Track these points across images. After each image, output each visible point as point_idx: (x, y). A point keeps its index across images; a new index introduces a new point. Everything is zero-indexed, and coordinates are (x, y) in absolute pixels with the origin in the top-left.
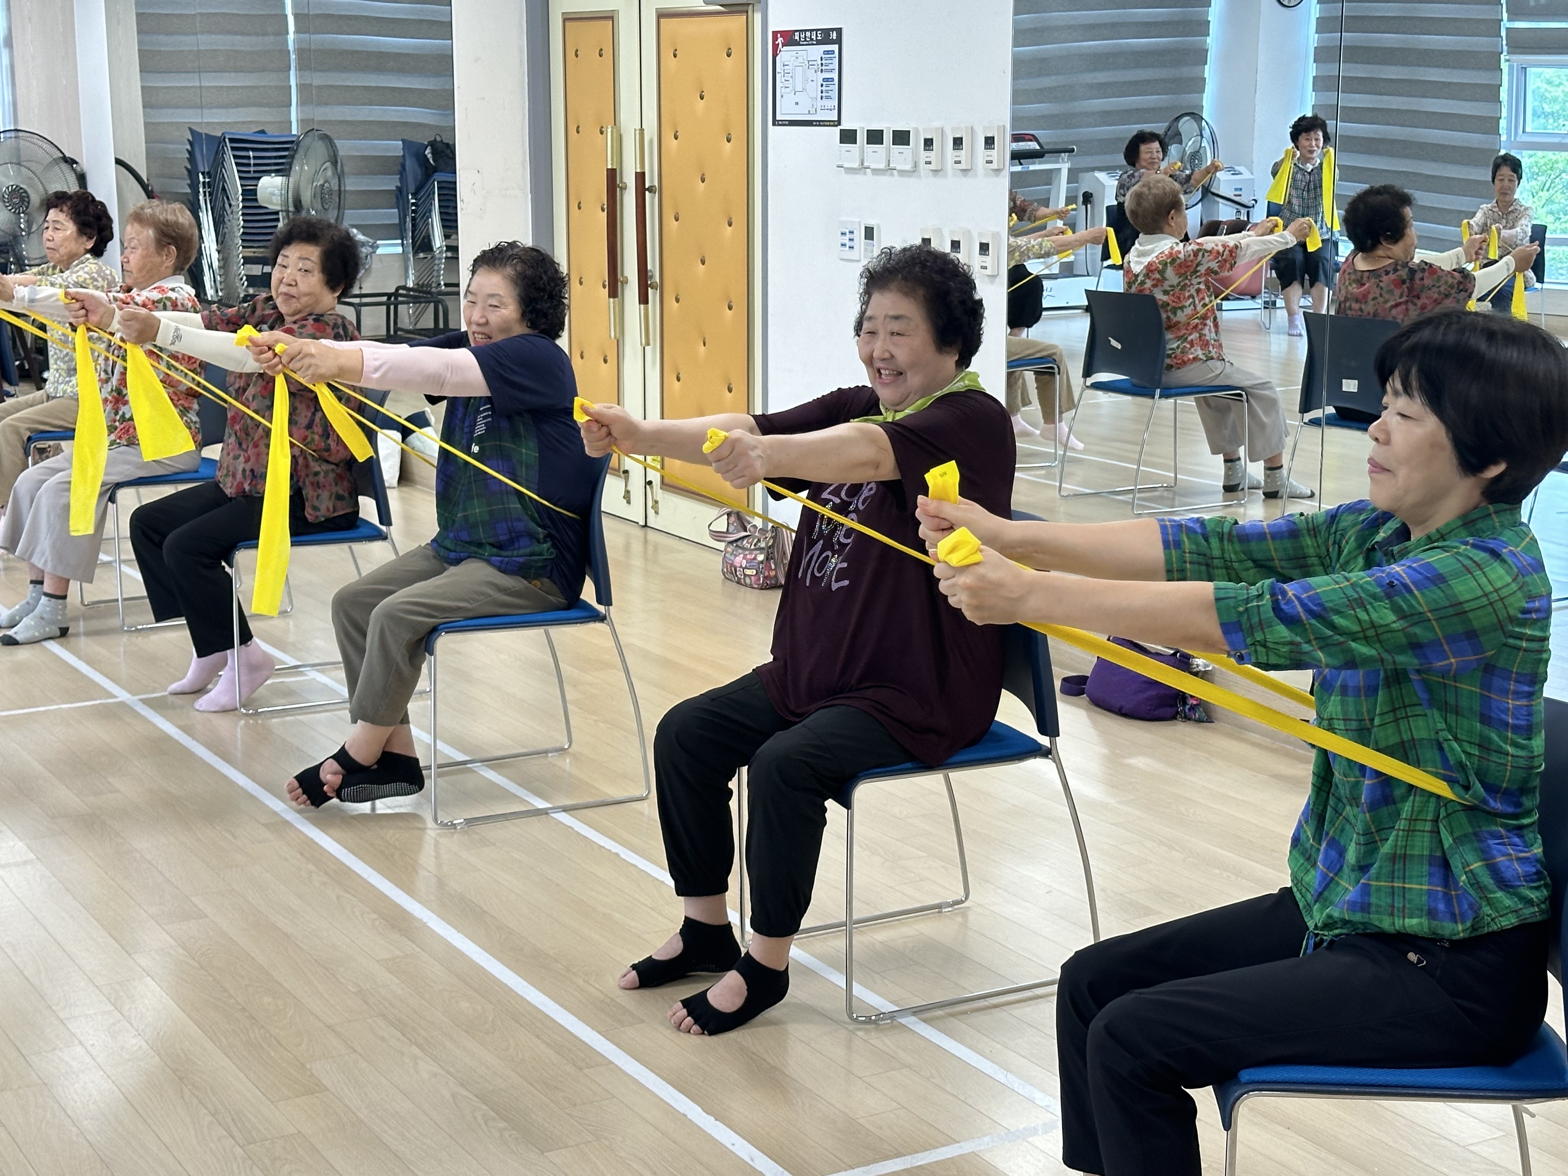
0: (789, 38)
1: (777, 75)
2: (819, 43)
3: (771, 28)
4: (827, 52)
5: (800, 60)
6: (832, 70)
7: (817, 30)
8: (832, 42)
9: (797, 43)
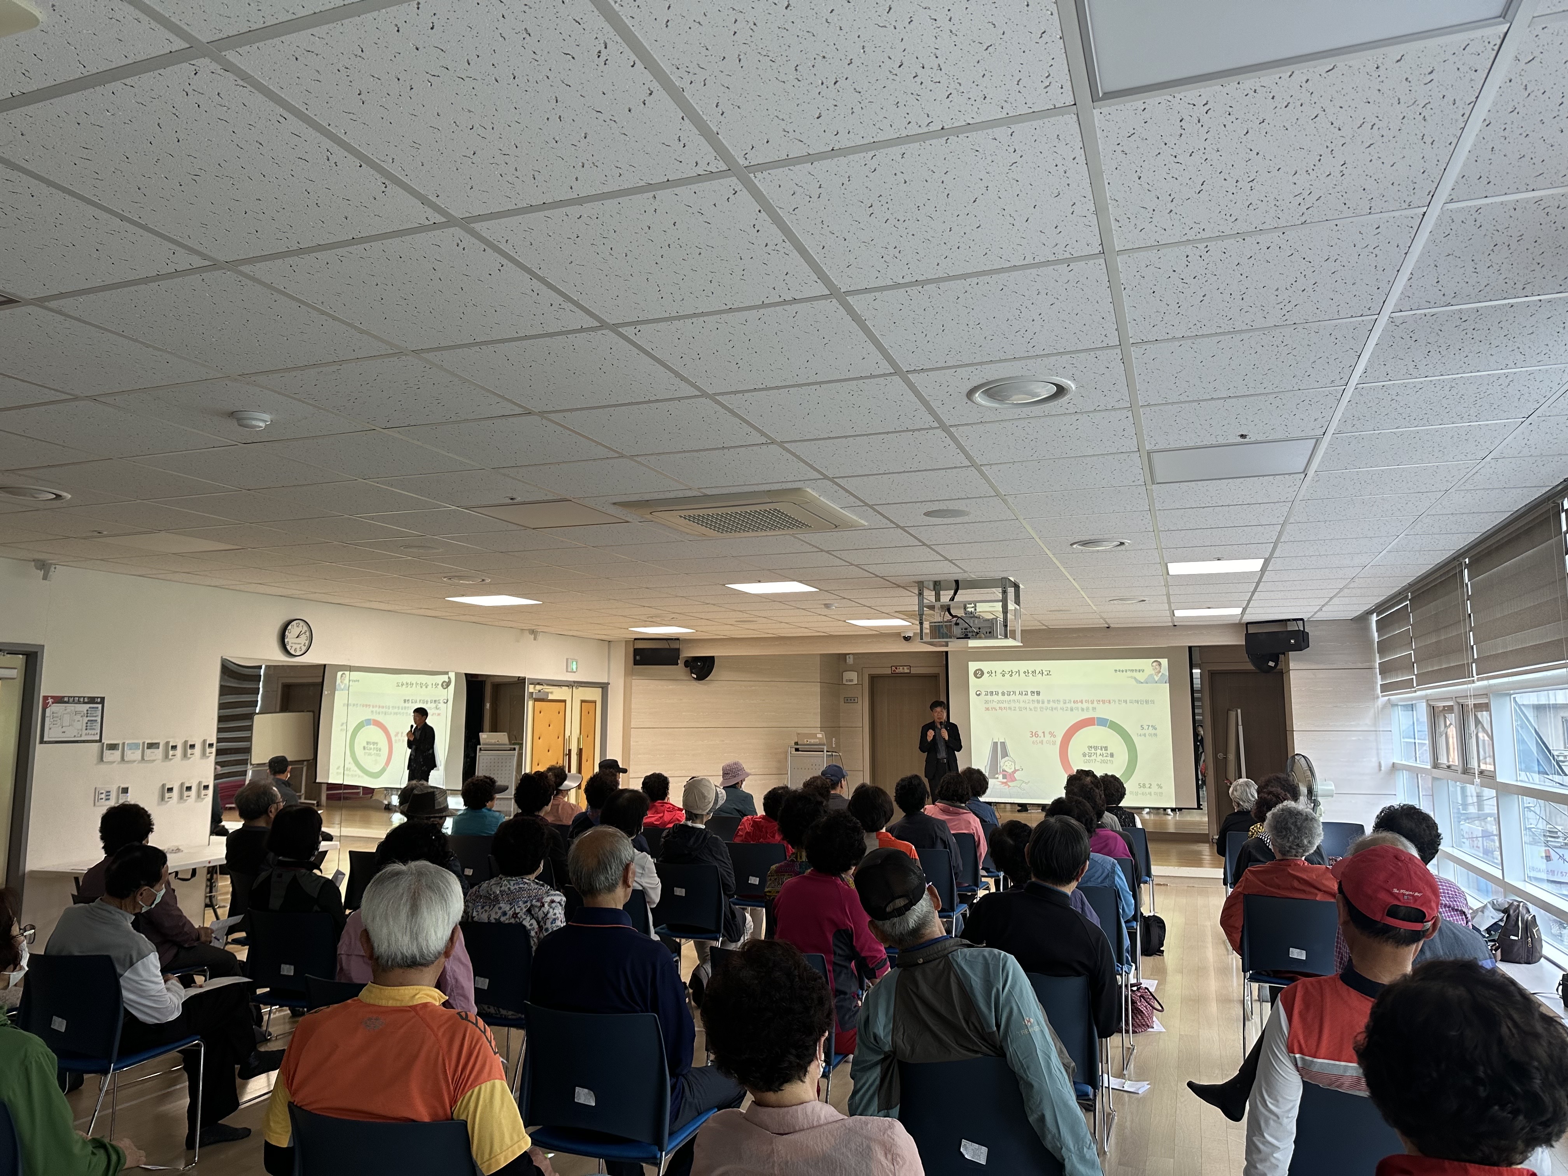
0: (59, 700)
1: (46, 718)
2: (85, 703)
3: (42, 694)
4: (93, 708)
5: (68, 710)
6: (95, 716)
7: (84, 697)
8: (97, 703)
9: (68, 702)
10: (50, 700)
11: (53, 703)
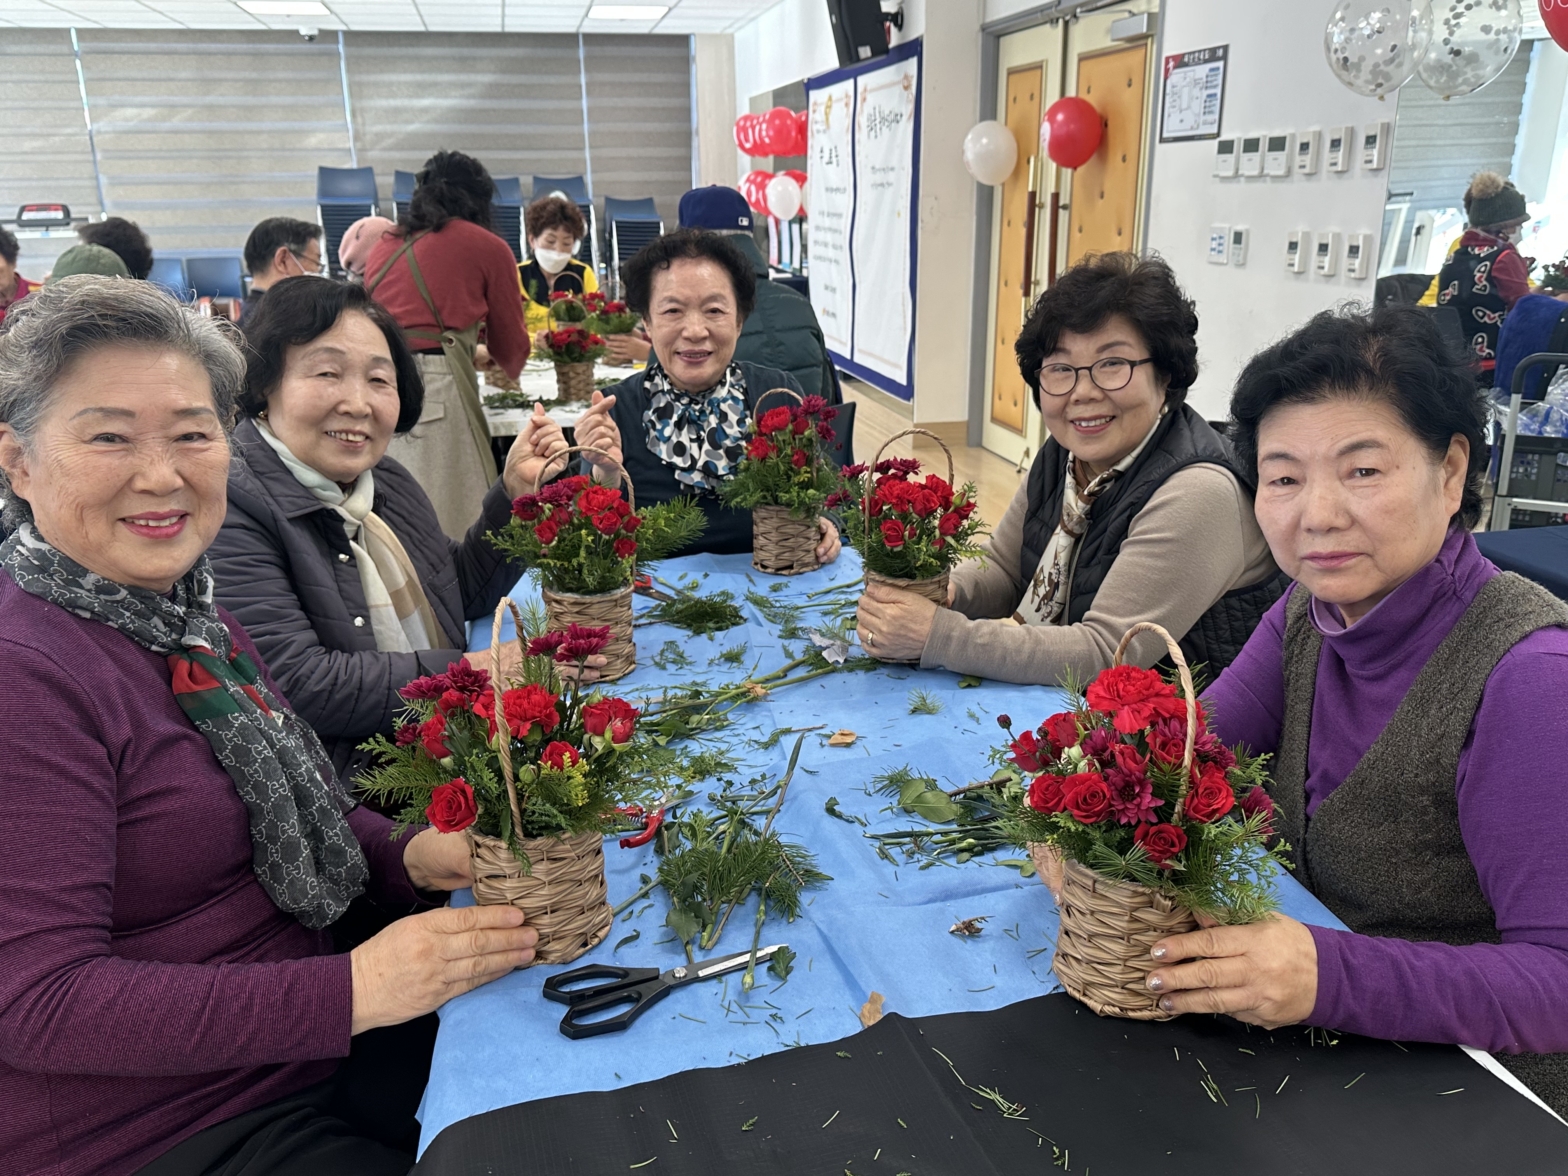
0: (1180, 61)
1: (1167, 98)
2: (1206, 61)
3: (1165, 55)
4: (1212, 70)
5: (1188, 80)
7: (1205, 50)
8: (1218, 59)
9: (1186, 65)
10: (1171, 64)
11: (1175, 67)
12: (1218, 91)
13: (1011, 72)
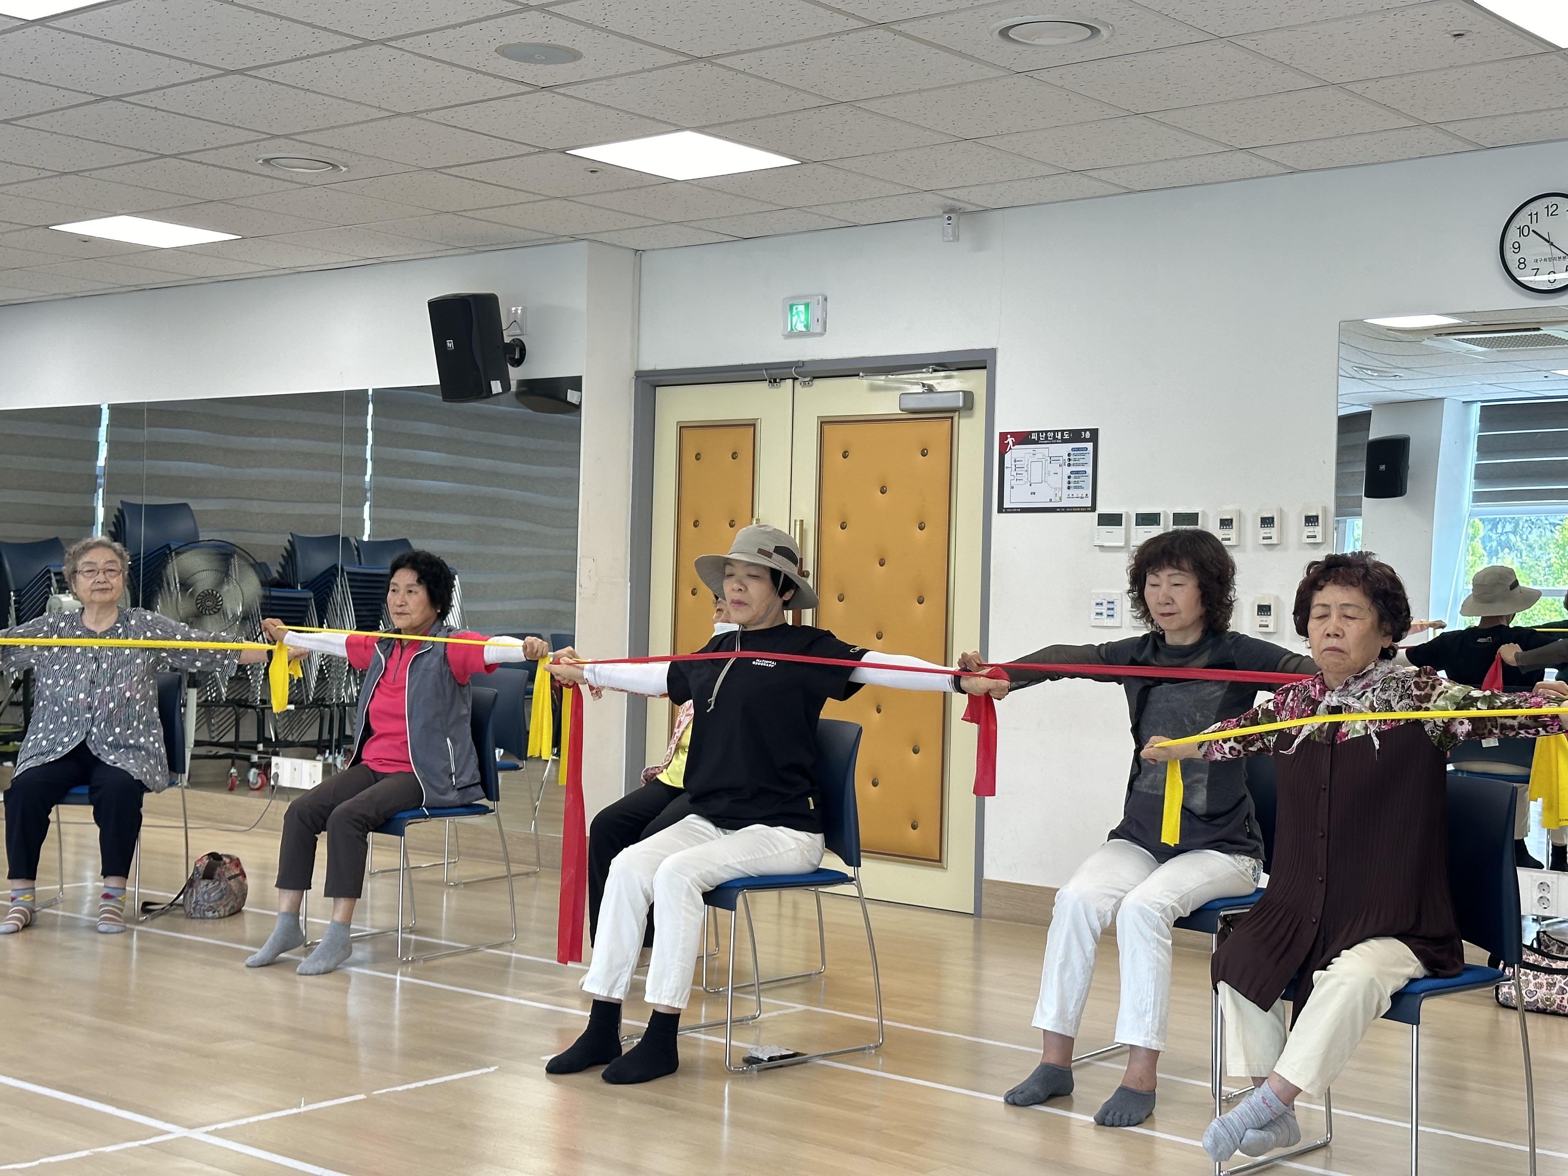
0: (1023, 438)
1: (1007, 472)
2: (1064, 441)
3: (998, 430)
4: (1078, 449)
5: (1039, 456)
6: (1083, 465)
7: (1063, 431)
8: (1085, 440)
9: (1034, 442)
10: (1010, 440)
11: (1017, 443)
12: (1089, 470)
13: (682, 428)
